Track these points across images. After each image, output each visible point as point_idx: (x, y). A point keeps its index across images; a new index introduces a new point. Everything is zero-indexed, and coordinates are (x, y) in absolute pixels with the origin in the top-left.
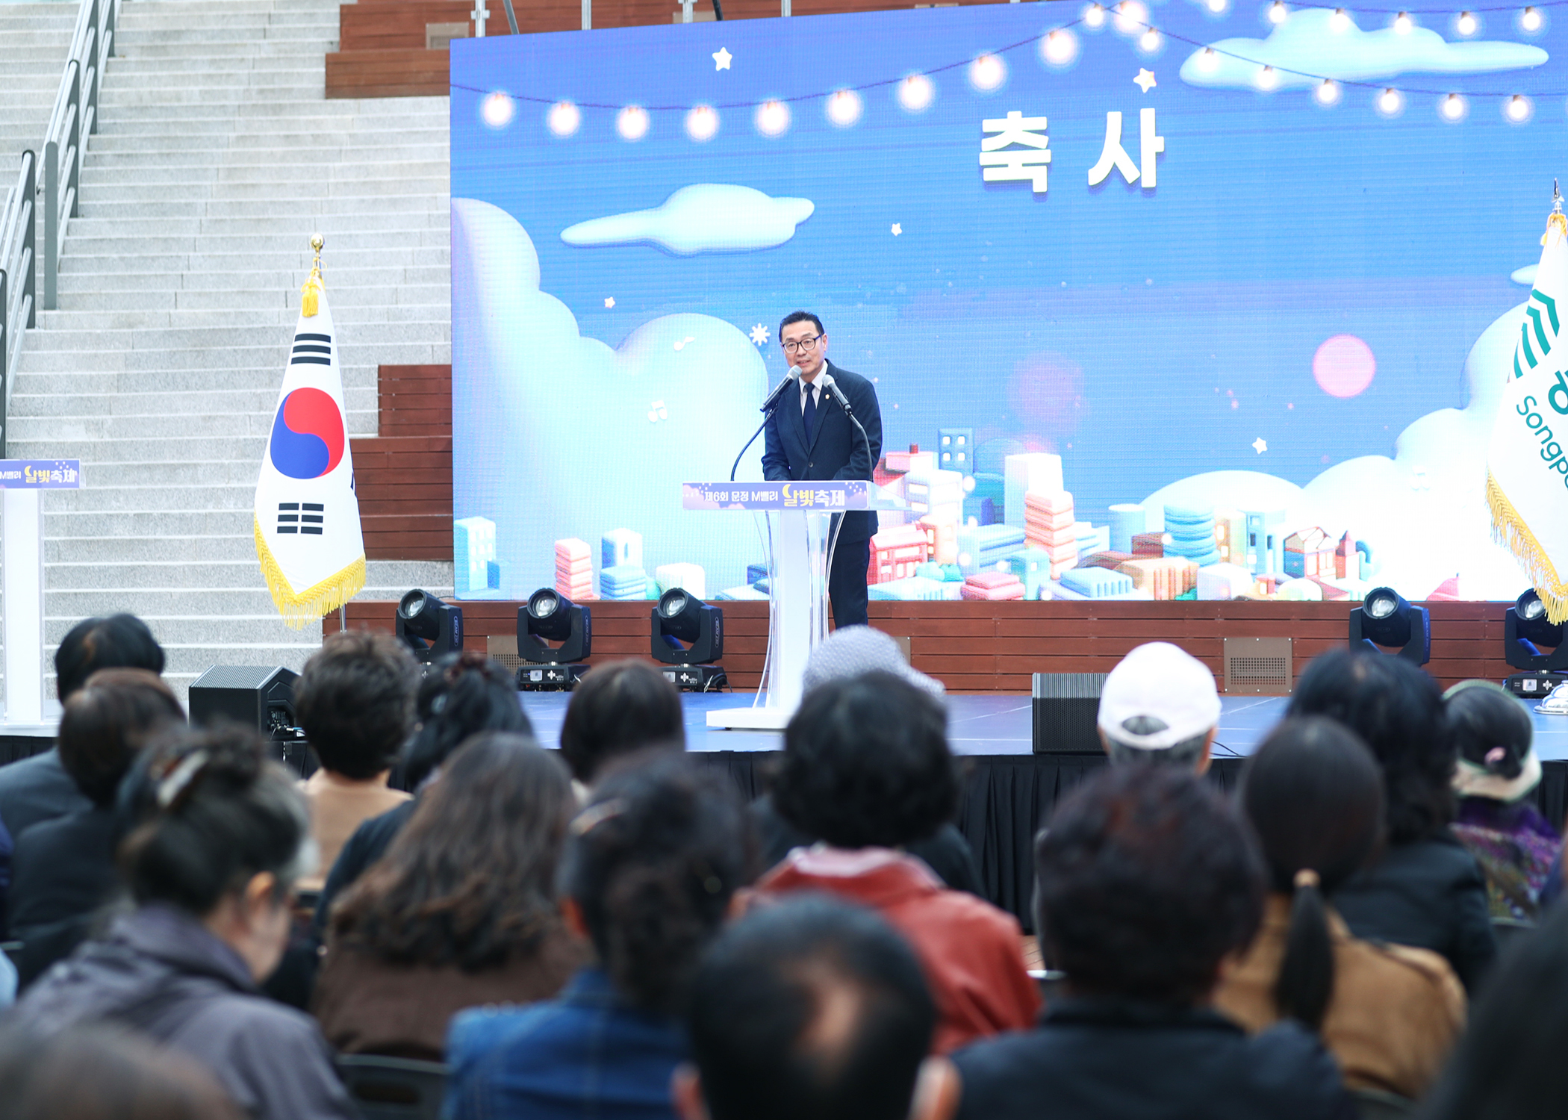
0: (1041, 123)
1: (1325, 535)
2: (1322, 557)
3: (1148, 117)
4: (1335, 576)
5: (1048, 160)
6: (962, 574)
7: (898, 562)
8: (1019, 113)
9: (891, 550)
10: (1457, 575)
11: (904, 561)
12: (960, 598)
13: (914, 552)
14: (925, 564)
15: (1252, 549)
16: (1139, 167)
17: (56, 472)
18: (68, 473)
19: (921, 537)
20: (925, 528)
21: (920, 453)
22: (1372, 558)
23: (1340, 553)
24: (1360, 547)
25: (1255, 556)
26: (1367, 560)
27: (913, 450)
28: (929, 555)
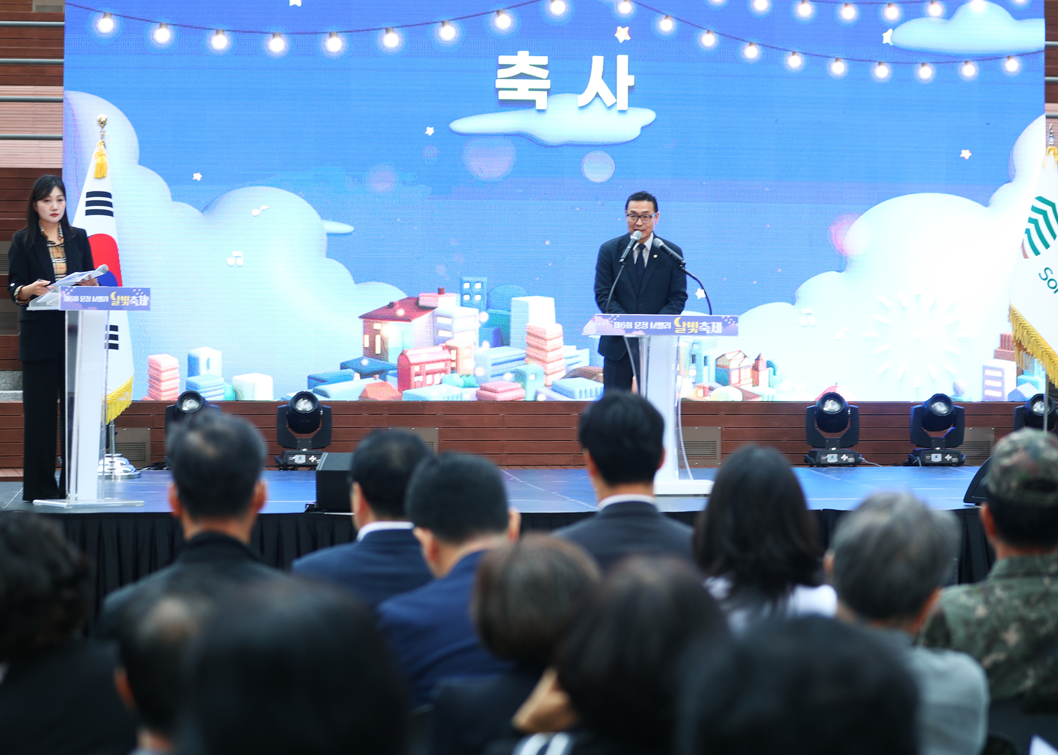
0: (544, 60)
1: (745, 357)
2: (743, 371)
3: (623, 61)
4: (752, 385)
5: (548, 87)
6: (477, 382)
7: (427, 374)
8: (527, 53)
9: (423, 365)
10: (836, 384)
11: (433, 373)
12: (476, 399)
13: (441, 366)
14: (449, 375)
15: (693, 366)
16: (615, 95)
17: (134, 297)
18: (143, 298)
19: (446, 355)
20: (450, 348)
21: (446, 294)
22: (777, 373)
23: (755, 368)
24: (769, 365)
25: (696, 370)
26: (774, 374)
27: (441, 292)
28: (452, 369)
